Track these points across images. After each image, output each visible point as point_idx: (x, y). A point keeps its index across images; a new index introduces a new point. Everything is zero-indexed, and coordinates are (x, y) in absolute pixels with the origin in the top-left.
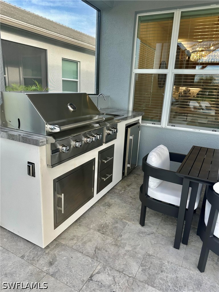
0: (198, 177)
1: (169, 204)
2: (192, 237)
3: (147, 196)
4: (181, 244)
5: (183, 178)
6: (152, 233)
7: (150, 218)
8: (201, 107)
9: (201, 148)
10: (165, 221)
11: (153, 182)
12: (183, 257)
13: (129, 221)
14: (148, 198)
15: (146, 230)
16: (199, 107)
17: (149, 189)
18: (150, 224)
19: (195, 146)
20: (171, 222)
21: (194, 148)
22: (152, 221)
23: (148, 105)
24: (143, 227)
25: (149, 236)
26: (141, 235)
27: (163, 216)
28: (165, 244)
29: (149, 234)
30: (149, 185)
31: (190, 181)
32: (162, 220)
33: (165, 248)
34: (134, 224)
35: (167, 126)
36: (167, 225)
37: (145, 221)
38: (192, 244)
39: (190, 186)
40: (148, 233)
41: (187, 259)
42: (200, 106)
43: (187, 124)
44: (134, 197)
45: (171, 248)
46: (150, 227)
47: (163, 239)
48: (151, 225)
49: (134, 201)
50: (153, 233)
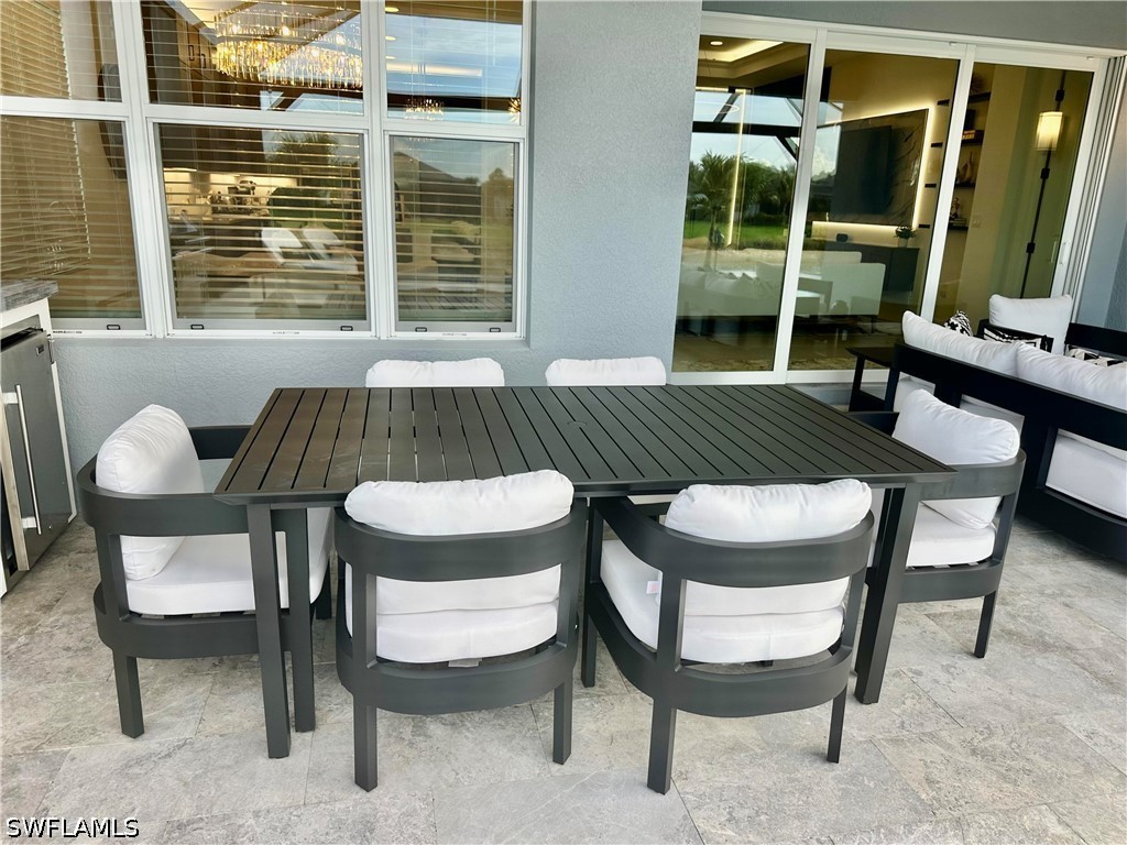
0: (293, 487)
1: (222, 613)
2: (329, 696)
3: (128, 615)
4: (293, 734)
5: (244, 507)
6: (180, 747)
7: (167, 696)
8: (308, 251)
9: (302, 394)
10: (226, 684)
11: (140, 555)
12: (306, 772)
13: (71, 743)
14: (138, 622)
15: (152, 746)
16: (302, 251)
17: (129, 586)
18: (167, 719)
19: (282, 390)
20: (250, 678)
21: (279, 395)
22: (174, 704)
23: (77, 251)
24: (140, 738)
25: (170, 761)
26: (137, 770)
27: (218, 668)
28: (237, 762)
29: (169, 755)
30: (126, 570)
31: (272, 511)
32: (214, 683)
33: (240, 773)
34: (98, 743)
35: (171, 331)
36: (235, 693)
37: (145, 717)
38: (332, 718)
39: (275, 528)
40: (163, 754)
41: (319, 774)
42: (307, 246)
43: (259, 315)
44: (82, 645)
45: (263, 763)
46: (167, 727)
47: (227, 746)
48: (174, 719)
49: (82, 660)
50: (185, 744)
